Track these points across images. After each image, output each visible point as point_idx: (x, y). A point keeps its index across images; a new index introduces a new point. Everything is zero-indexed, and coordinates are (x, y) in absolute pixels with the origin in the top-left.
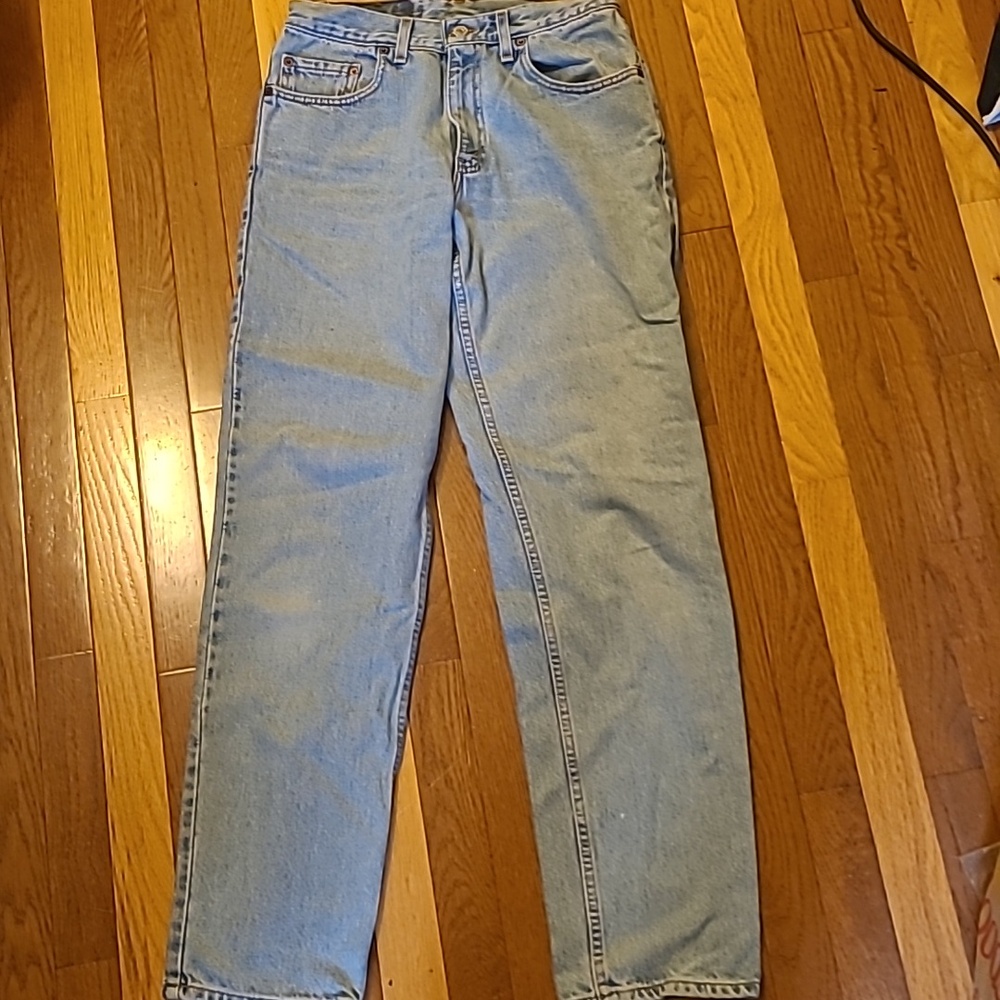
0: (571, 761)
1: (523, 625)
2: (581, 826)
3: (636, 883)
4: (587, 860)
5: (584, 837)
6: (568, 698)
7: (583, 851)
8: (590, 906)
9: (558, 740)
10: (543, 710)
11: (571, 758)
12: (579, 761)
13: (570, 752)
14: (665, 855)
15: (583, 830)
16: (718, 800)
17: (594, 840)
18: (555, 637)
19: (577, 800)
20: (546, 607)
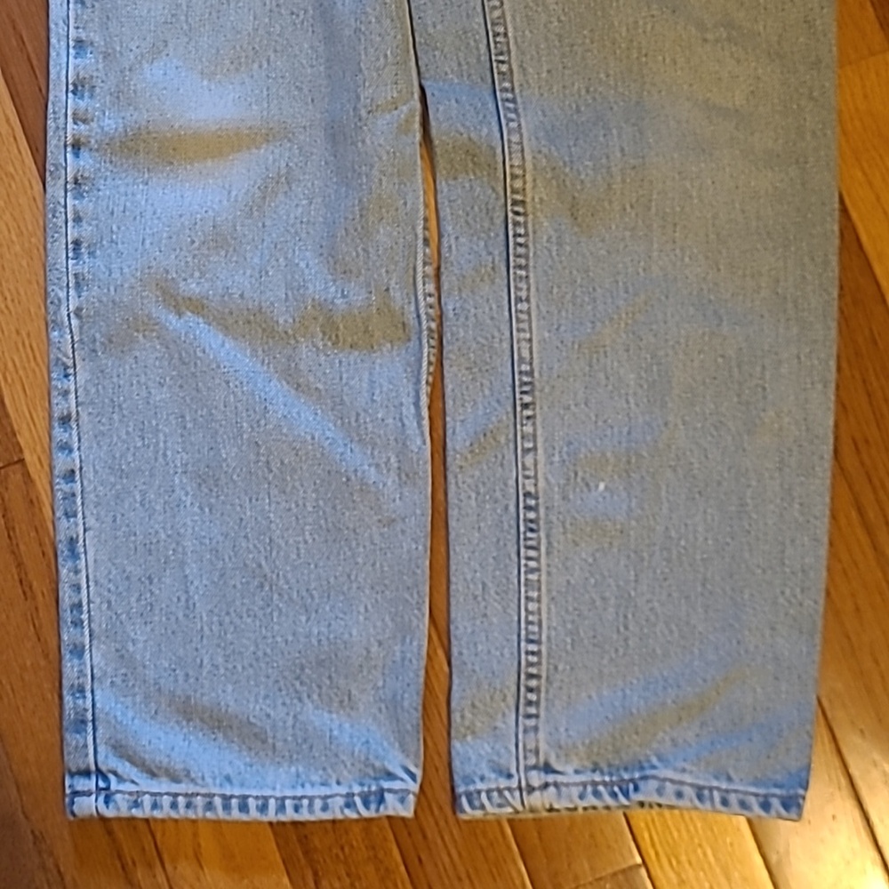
0: (523, 384)
1: (470, 139)
2: (527, 494)
3: (612, 601)
4: (532, 553)
5: (532, 515)
6: (531, 275)
7: (526, 539)
8: (528, 632)
9: (506, 345)
10: (486, 289)
11: (525, 379)
12: (537, 384)
13: (525, 368)
14: (669, 560)
15: (532, 502)
16: (772, 478)
17: (549, 522)
18: (523, 167)
19: (526, 451)
20: (513, 116)
